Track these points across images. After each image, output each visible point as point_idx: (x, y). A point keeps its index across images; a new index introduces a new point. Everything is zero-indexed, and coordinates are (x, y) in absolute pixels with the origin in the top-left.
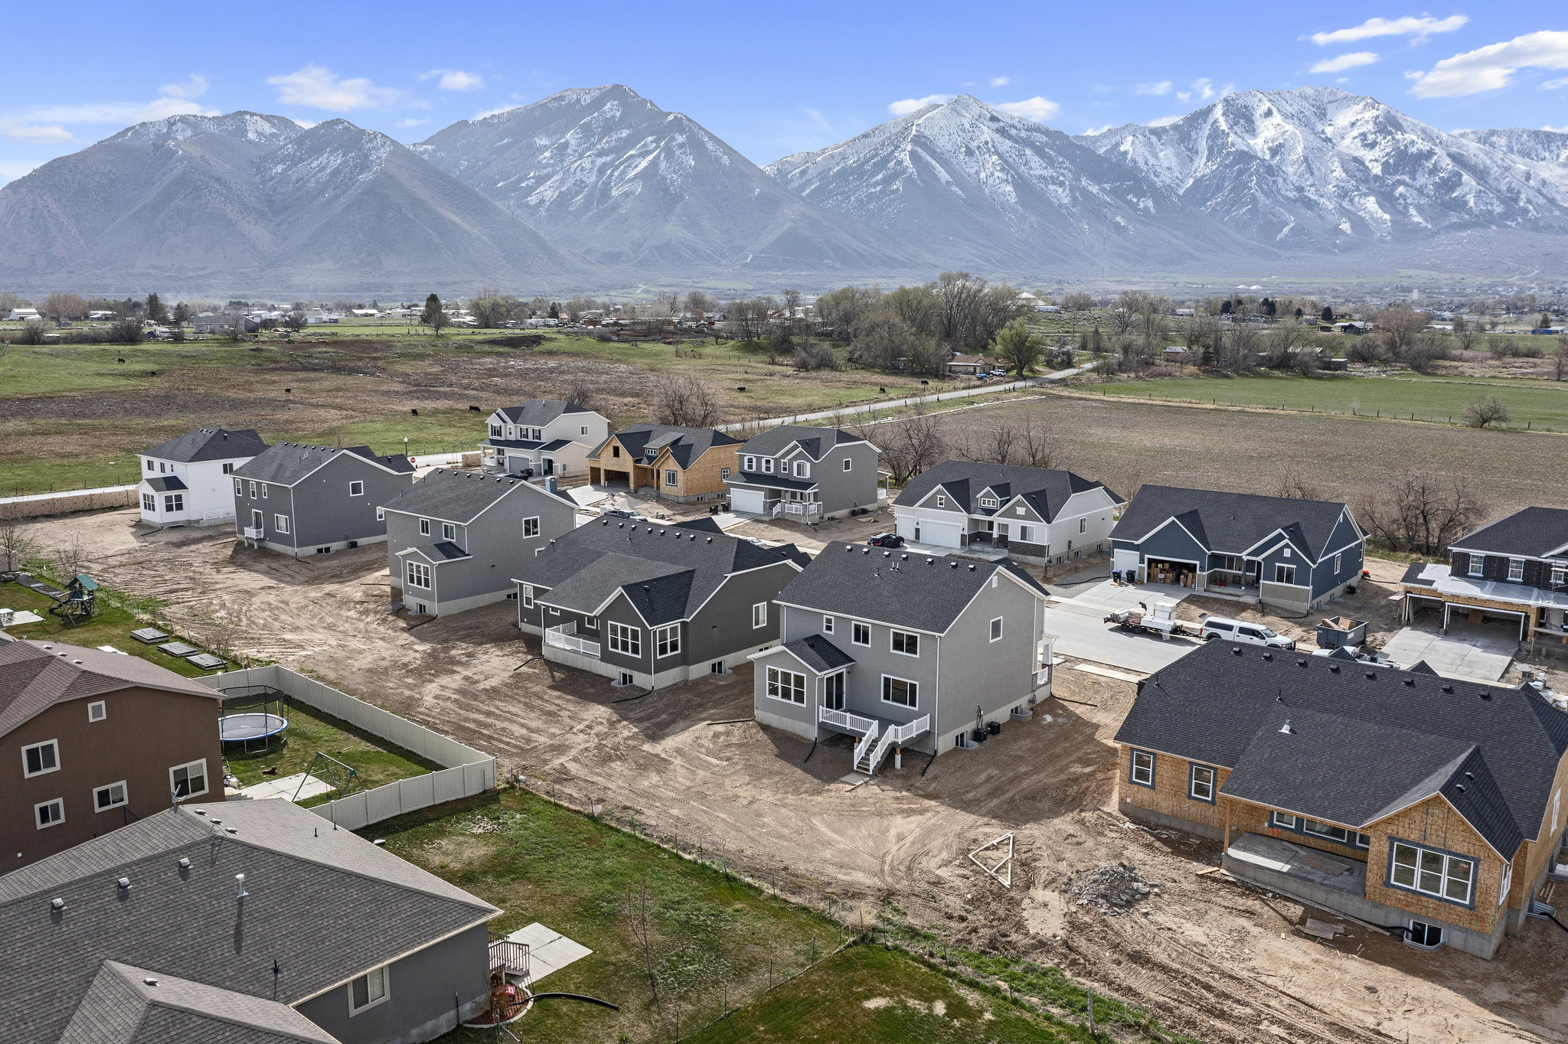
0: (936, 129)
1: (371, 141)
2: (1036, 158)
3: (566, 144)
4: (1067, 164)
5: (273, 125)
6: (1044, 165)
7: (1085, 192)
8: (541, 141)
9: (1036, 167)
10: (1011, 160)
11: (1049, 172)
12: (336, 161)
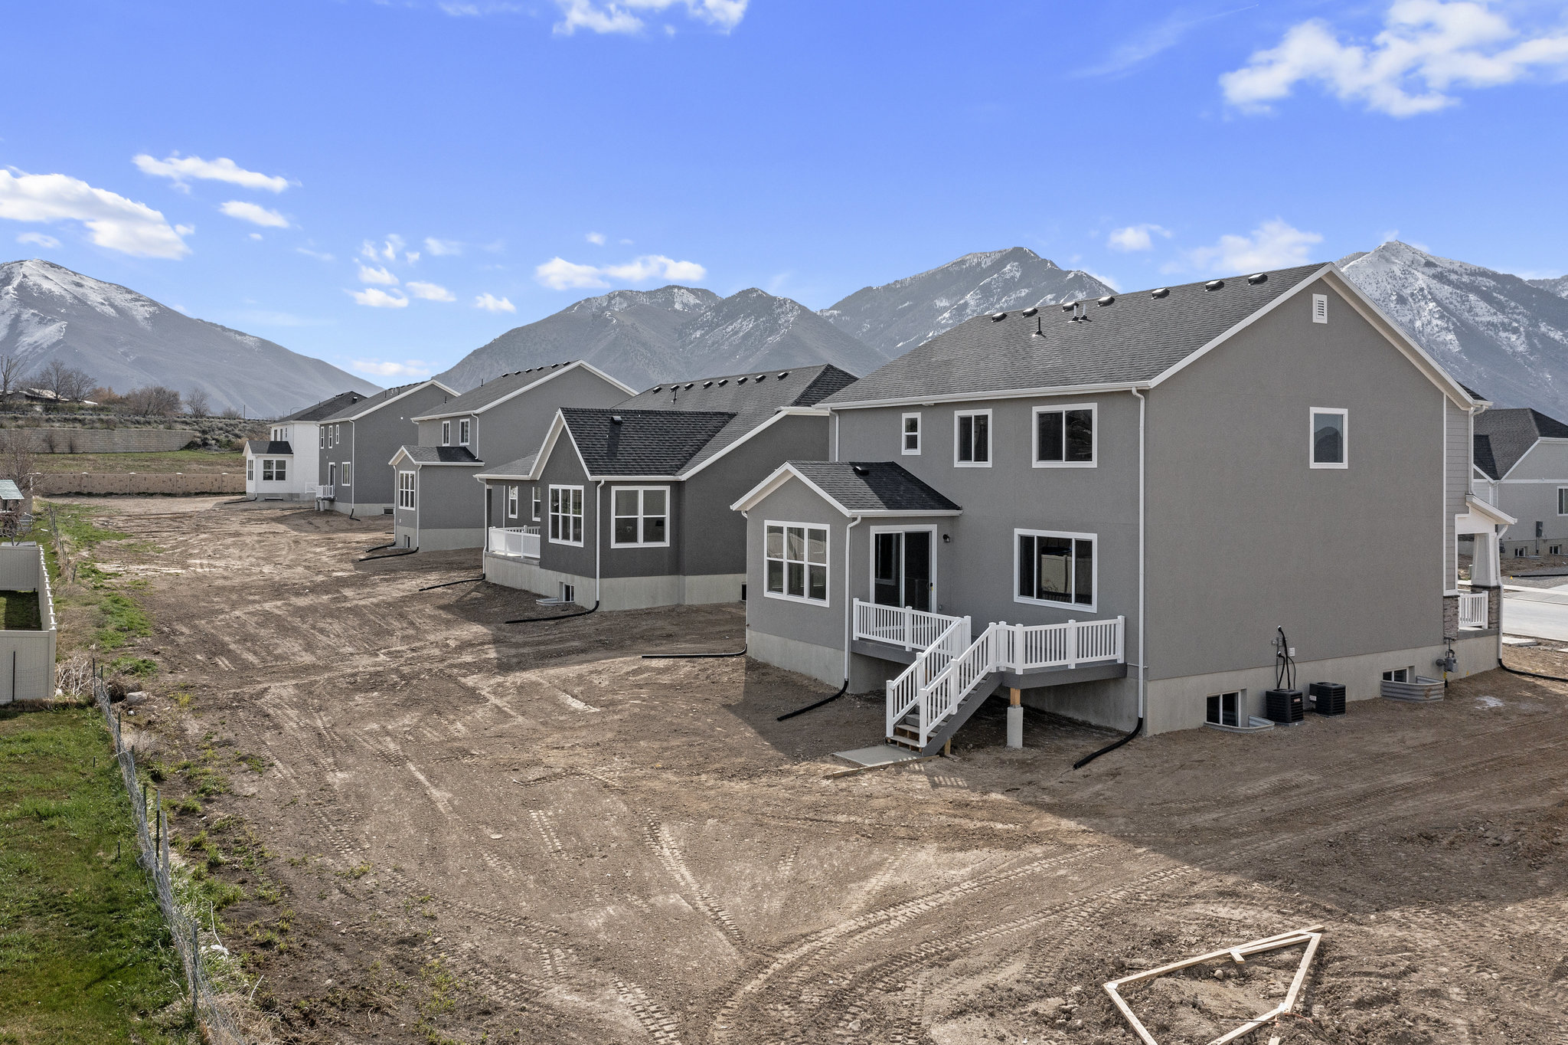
0: (1362, 278)
1: (781, 306)
2: (1483, 304)
3: (966, 304)
4: (1521, 309)
5: (698, 297)
6: (1493, 311)
7: (1544, 338)
8: (942, 303)
9: (1483, 313)
10: (1452, 307)
11: (1499, 318)
12: (748, 325)
